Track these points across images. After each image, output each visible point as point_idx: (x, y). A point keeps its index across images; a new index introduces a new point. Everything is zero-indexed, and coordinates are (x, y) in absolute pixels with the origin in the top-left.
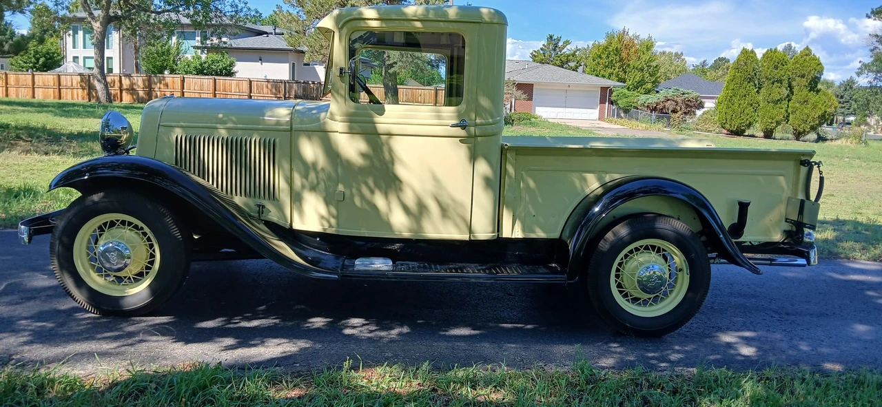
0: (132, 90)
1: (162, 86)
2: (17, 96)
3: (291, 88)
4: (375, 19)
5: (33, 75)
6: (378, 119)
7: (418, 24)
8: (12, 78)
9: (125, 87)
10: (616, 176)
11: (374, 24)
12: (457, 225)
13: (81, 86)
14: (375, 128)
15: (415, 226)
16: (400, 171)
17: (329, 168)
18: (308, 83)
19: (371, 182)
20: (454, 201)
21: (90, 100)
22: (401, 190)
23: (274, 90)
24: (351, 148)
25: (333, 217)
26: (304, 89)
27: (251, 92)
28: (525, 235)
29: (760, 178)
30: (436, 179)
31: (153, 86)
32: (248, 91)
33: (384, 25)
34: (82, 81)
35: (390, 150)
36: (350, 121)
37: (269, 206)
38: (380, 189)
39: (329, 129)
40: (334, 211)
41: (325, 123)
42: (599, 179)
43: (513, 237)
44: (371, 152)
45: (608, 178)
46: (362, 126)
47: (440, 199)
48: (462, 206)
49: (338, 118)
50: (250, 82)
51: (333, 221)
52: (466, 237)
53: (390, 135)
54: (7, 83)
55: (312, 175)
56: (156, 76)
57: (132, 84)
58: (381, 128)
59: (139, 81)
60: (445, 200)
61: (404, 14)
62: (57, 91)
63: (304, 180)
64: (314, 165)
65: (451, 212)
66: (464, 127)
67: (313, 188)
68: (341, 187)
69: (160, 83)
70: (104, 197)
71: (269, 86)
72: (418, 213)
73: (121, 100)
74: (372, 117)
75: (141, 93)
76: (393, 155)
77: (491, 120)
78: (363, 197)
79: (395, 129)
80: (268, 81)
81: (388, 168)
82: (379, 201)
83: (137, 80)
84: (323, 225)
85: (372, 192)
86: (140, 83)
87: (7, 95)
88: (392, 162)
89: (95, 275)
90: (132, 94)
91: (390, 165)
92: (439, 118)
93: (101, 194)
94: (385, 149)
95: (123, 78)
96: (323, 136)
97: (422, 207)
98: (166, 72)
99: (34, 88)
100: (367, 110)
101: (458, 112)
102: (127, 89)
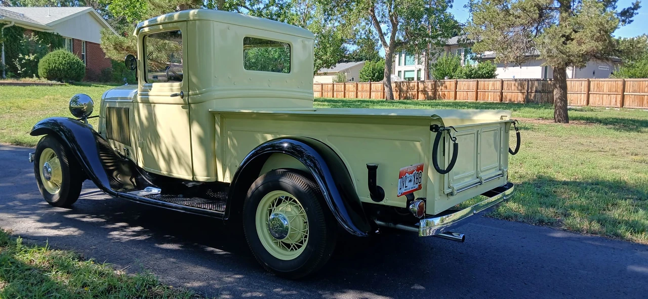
0: (424, 91)
1: (443, 88)
2: (362, 97)
3: (533, 85)
5: (371, 84)
6: (150, 93)
8: (360, 86)
9: (420, 89)
12: (185, 169)
13: (396, 90)
14: (148, 98)
15: (168, 167)
16: (159, 129)
17: (139, 127)
19: (150, 137)
20: (182, 152)
21: (400, 99)
22: (160, 143)
23: (520, 88)
24: (144, 113)
27: (502, 89)
28: (230, 180)
29: (397, 143)
30: (173, 136)
31: (437, 88)
32: (500, 89)
34: (396, 86)
35: (155, 114)
36: (141, 95)
37: (131, 150)
38: (153, 142)
39: (138, 101)
43: (225, 182)
44: (149, 116)
46: (145, 98)
47: (176, 150)
48: (187, 156)
50: (502, 82)
52: (190, 178)
53: (154, 103)
54: (357, 90)
56: (439, 81)
57: (425, 87)
58: (151, 99)
59: (429, 85)
62: (382, 93)
65: (183, 161)
66: (182, 97)
69: (442, 86)
71: (516, 84)
72: (168, 159)
73: (418, 98)
74: (148, 91)
75: (430, 93)
76: (156, 118)
77: (197, 91)
79: (155, 99)
80: (516, 80)
81: (154, 127)
82: (154, 151)
83: (428, 85)
85: (151, 144)
86: (430, 87)
87: (357, 97)
88: (156, 123)
90: (424, 94)
91: (155, 125)
95: (420, 83)
96: (138, 106)
97: (169, 155)
98: (446, 78)
99: (370, 92)
100: (147, 87)
101: (180, 85)
102: (421, 91)
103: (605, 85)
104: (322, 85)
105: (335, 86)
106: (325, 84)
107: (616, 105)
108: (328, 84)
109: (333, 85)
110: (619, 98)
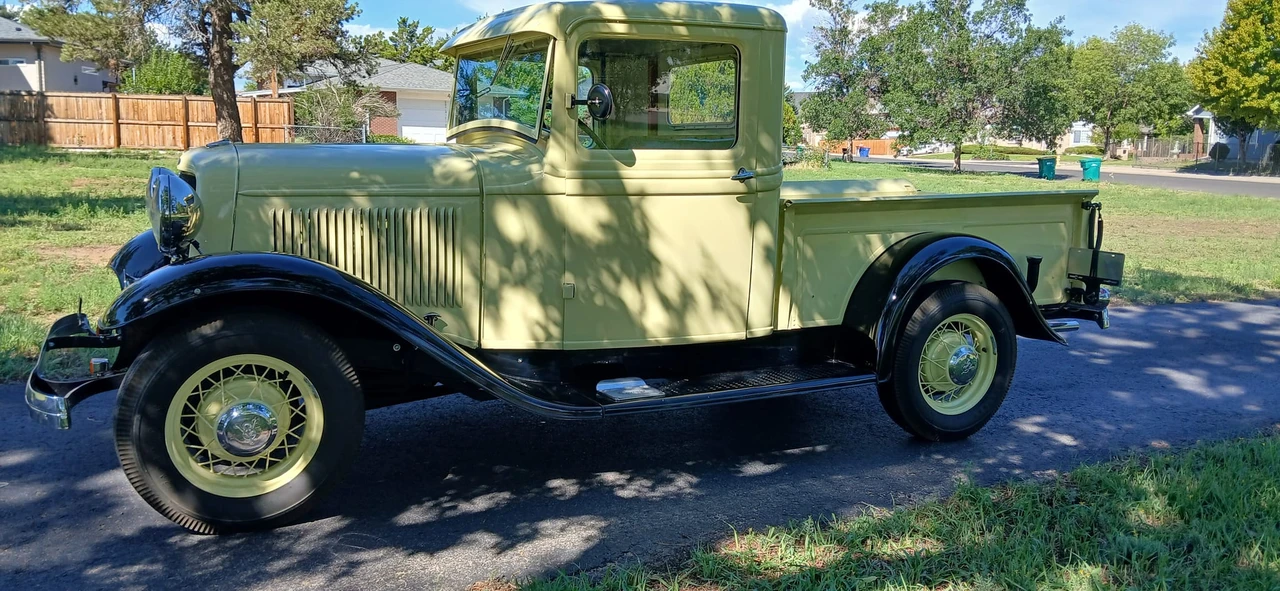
4: (621, 22)
6: (626, 171)
7: (683, 30)
10: (903, 235)
11: (620, 28)
12: (731, 319)
14: (622, 184)
15: (676, 325)
16: (659, 247)
17: (549, 249)
18: (18, 94)
19: (616, 268)
20: (728, 284)
22: (658, 274)
24: (585, 216)
25: (556, 323)
26: (13, 105)
28: (803, 324)
29: (1043, 226)
30: (706, 255)
33: (634, 31)
35: (644, 217)
36: (584, 177)
37: (446, 317)
38: (630, 276)
39: (550, 190)
40: (555, 314)
41: (541, 180)
42: (884, 240)
43: (790, 328)
44: (615, 222)
45: (893, 239)
46: (601, 183)
47: (711, 282)
48: (738, 290)
49: (565, 171)
51: (555, 331)
52: (741, 335)
53: (643, 194)
55: (519, 264)
58: (631, 185)
60: (718, 283)
61: (663, 14)
63: (505, 271)
64: (524, 246)
65: (725, 301)
66: (742, 180)
67: (521, 282)
68: (568, 278)
70: (223, 328)
72: (680, 307)
74: (616, 168)
76: (648, 224)
77: (773, 168)
78: (603, 289)
79: (651, 186)
81: (640, 243)
82: (628, 293)
84: (535, 338)
85: (618, 281)
88: (647, 234)
89: (198, 467)
91: (643, 240)
92: (711, 167)
93: (218, 324)
94: (636, 215)
96: (537, 199)
97: (687, 296)
100: (609, 158)
101: (735, 157)
103: (150, 107)
107: (175, 145)
110: (180, 131)
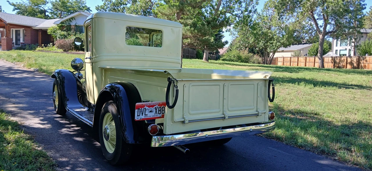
0: (351, 63)
1: (364, 61)
2: (309, 66)
5: (315, 58)
8: (308, 59)
9: (348, 62)
13: (332, 62)
21: (334, 68)
31: (360, 61)
34: (332, 60)
54: (306, 61)
56: (362, 57)
57: (352, 61)
59: (355, 59)
69: (364, 60)
73: (346, 68)
75: (355, 65)
77: (95, 56)
83: (354, 59)
86: (355, 60)
87: (306, 66)
90: (351, 65)
95: (348, 58)
98: (366, 55)
99: (314, 63)
102: (349, 63)
104: (284, 58)
105: (292, 58)
106: (286, 57)
108: (287, 57)
109: (291, 58)
